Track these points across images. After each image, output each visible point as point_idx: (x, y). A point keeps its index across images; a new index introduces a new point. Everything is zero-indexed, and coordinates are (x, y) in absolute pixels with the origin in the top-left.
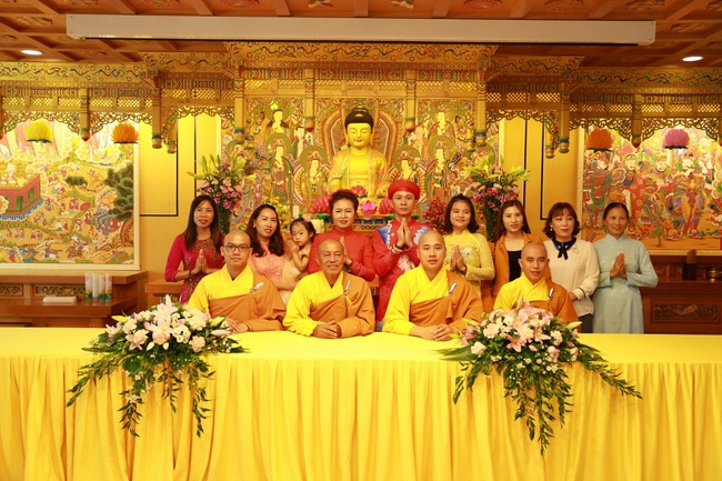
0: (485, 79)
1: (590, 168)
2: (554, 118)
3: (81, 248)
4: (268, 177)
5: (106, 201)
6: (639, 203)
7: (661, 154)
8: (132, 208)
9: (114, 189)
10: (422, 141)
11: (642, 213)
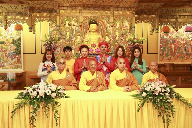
0: (135, 10)
1: (162, 38)
2: (154, 22)
3: (4, 64)
4: (64, 41)
5: (12, 49)
6: (176, 48)
7: (183, 33)
8: (21, 51)
9: (15, 45)
10: (112, 30)
11: (177, 51)
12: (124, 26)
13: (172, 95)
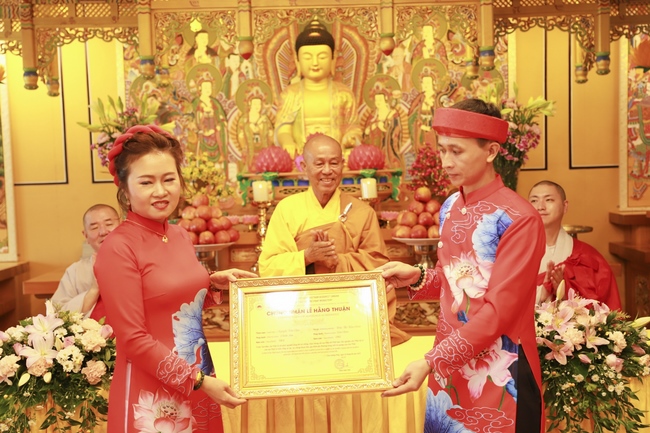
1: (636, 95)
2: (588, 26)
4: (192, 126)
10: (402, 68)
12: (457, 46)
13: (636, 363)
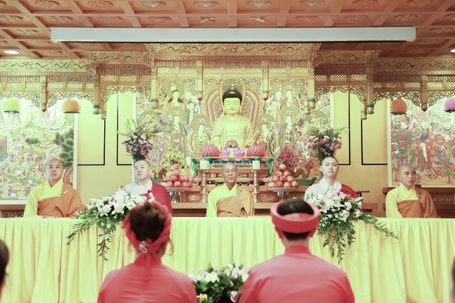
1: (395, 128)
4: (169, 137)
5: (53, 155)
6: (433, 152)
7: (447, 117)
8: (72, 160)
9: (60, 146)
11: (436, 159)
